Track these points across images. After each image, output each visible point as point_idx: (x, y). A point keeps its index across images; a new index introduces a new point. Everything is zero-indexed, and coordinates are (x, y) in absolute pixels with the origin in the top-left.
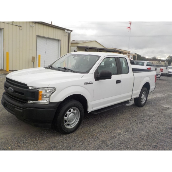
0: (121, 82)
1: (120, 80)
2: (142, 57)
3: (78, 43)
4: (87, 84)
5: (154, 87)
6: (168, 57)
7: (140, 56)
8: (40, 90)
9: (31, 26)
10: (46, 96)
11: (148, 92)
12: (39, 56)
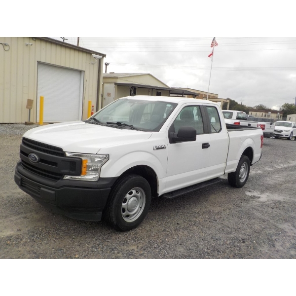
0: (209, 146)
1: (208, 144)
2: (239, 105)
3: (117, 78)
4: (157, 149)
5: (260, 155)
6: (283, 106)
7: (237, 103)
8: (83, 158)
9: (27, 45)
10: (93, 168)
11: (251, 163)
12: (42, 98)
